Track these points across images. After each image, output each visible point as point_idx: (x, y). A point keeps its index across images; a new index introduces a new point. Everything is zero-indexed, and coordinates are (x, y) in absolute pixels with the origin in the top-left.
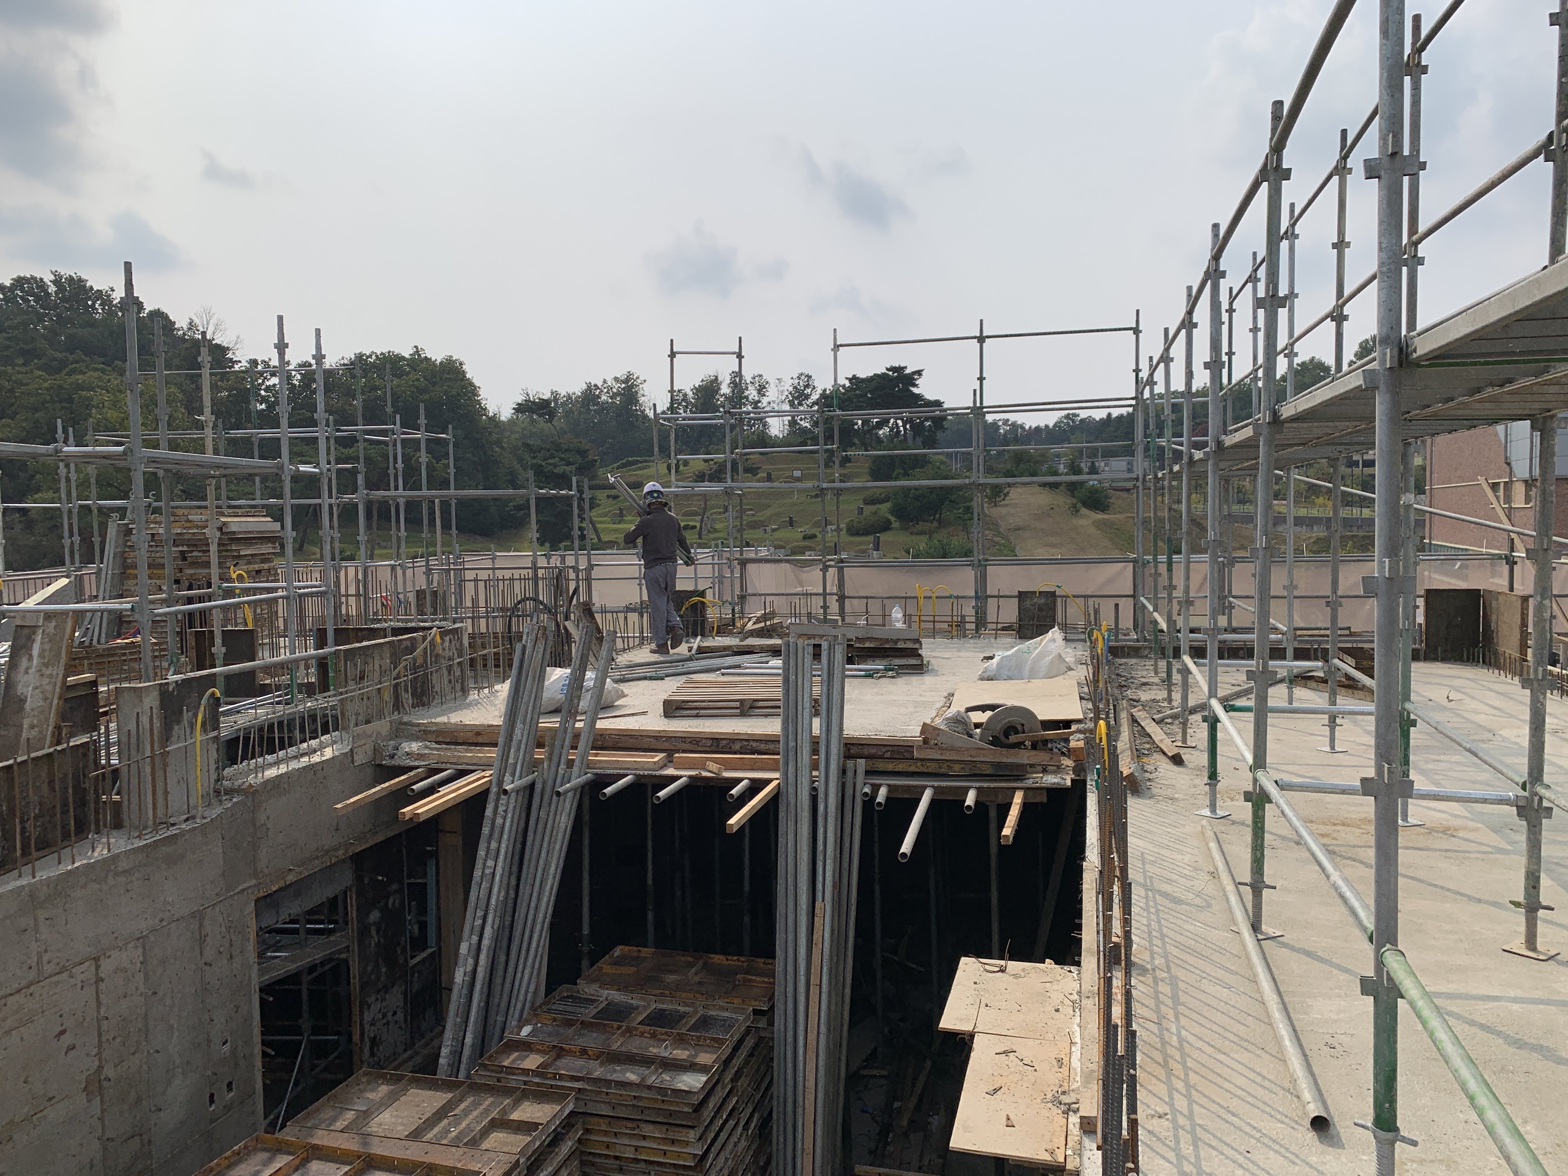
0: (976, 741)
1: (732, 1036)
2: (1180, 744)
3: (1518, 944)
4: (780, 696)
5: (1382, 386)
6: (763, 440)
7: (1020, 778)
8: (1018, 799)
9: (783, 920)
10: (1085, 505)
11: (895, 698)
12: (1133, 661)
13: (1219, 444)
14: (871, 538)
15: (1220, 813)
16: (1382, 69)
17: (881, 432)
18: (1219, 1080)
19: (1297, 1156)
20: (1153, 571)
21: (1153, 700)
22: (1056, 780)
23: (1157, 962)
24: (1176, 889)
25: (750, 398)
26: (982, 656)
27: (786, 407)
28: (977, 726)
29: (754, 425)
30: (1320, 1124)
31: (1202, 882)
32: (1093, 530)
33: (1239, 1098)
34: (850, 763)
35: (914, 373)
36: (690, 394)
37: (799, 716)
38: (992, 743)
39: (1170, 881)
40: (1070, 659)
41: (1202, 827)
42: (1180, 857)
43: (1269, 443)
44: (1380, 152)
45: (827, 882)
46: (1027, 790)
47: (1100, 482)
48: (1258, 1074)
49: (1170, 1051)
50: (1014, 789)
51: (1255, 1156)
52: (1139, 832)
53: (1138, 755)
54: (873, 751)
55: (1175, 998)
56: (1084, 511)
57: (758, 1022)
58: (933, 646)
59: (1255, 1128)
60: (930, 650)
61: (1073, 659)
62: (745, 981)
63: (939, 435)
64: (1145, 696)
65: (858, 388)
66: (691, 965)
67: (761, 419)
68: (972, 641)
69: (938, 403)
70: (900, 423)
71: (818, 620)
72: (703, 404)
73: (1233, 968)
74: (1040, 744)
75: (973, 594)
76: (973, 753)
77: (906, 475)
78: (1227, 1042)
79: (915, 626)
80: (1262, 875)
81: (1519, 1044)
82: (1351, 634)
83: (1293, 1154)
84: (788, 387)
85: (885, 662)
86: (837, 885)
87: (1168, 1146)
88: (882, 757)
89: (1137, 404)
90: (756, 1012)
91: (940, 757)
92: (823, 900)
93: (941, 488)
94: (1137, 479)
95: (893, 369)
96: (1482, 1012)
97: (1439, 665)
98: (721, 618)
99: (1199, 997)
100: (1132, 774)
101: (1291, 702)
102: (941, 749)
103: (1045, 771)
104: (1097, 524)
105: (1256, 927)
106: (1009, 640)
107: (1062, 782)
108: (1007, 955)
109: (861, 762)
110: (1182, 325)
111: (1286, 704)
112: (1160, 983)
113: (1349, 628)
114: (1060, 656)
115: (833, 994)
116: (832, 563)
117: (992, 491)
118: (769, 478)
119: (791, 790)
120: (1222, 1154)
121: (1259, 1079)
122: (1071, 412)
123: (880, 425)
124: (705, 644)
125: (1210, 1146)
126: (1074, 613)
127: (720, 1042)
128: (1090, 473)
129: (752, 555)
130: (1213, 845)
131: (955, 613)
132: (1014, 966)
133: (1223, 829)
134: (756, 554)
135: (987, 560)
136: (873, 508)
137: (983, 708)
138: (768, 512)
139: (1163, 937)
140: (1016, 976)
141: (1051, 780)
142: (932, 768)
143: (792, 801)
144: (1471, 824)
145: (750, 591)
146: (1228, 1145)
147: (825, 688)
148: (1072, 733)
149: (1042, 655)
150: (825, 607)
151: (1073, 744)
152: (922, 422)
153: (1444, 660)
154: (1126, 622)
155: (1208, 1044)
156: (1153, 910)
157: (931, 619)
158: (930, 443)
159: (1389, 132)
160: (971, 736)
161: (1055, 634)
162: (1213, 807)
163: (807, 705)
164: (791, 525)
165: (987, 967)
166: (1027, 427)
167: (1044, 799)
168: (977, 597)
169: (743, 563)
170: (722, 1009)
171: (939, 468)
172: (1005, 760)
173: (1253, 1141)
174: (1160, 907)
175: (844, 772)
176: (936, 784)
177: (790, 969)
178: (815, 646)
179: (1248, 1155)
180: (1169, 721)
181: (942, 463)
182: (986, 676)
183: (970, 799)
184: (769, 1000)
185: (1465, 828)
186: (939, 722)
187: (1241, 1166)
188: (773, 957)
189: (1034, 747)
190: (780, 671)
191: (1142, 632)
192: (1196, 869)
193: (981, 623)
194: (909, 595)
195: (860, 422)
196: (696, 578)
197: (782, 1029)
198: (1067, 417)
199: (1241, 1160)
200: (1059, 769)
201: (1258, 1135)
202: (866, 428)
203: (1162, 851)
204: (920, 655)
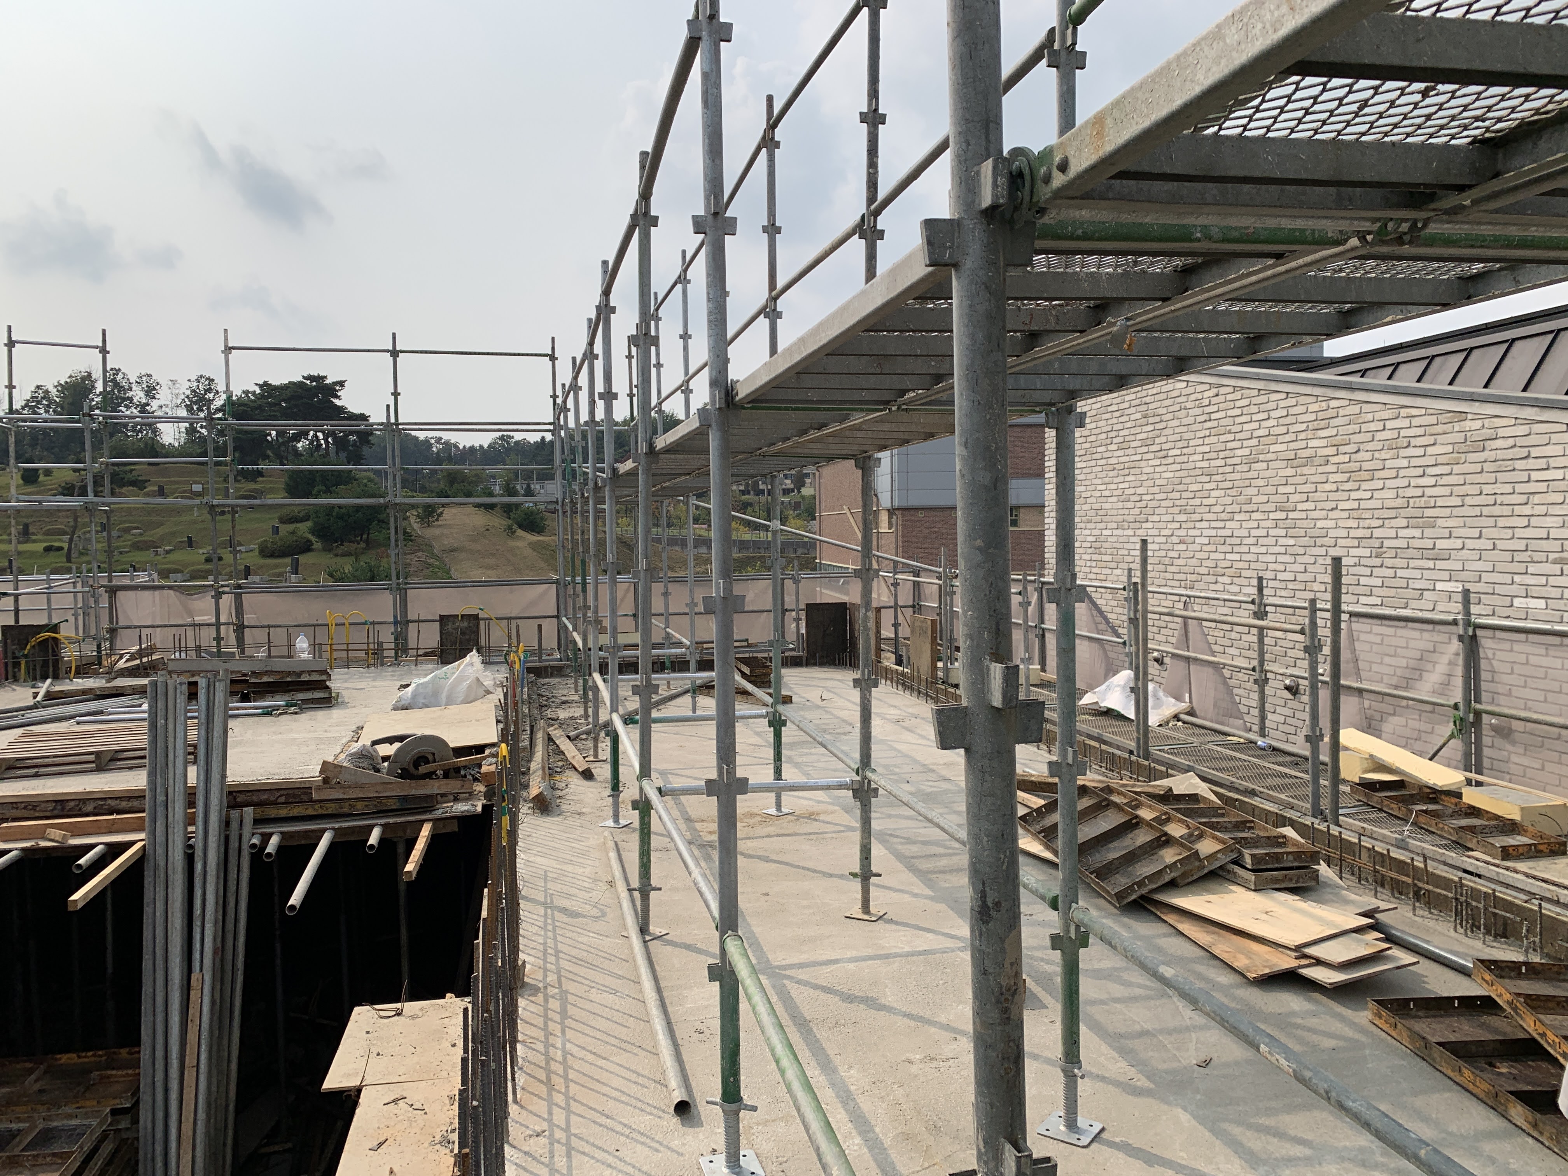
0: (384, 776)
1: (81, 1147)
2: (591, 758)
3: (856, 910)
4: (145, 744)
5: (714, 424)
6: (153, 448)
7: (430, 809)
8: (426, 831)
9: (150, 1001)
10: (521, 526)
11: (296, 736)
12: (557, 680)
13: (614, 471)
14: (288, 560)
15: (623, 822)
16: (704, 135)
17: (300, 445)
18: (597, 1086)
19: (661, 1144)
20: (572, 592)
21: (571, 718)
22: (466, 808)
23: (549, 979)
24: (574, 903)
25: (135, 400)
26: (399, 684)
27: (183, 413)
28: (385, 759)
29: (141, 431)
30: (683, 1108)
31: (600, 893)
32: (528, 552)
33: (615, 1099)
34: (235, 814)
35: (336, 383)
36: (54, 392)
37: (170, 765)
38: (400, 776)
39: (569, 896)
40: (488, 683)
41: (605, 838)
42: (582, 870)
43: (647, 471)
44: (706, 211)
45: (206, 949)
46: (435, 821)
47: (535, 504)
48: (634, 1072)
49: (554, 1066)
50: (423, 822)
51: (624, 1153)
52: (544, 850)
53: (551, 773)
54: (264, 797)
55: (564, 1013)
56: (520, 532)
57: (118, 1122)
58: (346, 677)
59: (625, 1125)
60: (339, 681)
61: (492, 683)
62: (102, 1077)
63: (366, 451)
64: (563, 714)
65: (270, 396)
66: (31, 1071)
67: (150, 425)
68: (390, 669)
69: (363, 417)
70: (320, 435)
71: (211, 654)
72: (72, 404)
73: (620, 973)
74: (452, 773)
75: (392, 620)
76: (379, 788)
77: (328, 492)
78: (609, 1047)
79: (326, 655)
80: (649, 879)
81: (849, 998)
82: (749, 646)
83: (658, 1142)
84: (184, 389)
85: (287, 697)
86: (220, 951)
87: (542, 1163)
88: (275, 803)
89: (555, 429)
90: (114, 1112)
91: (341, 796)
92: (201, 970)
93: (369, 507)
94: (557, 502)
95: (311, 378)
96: (824, 975)
97: (817, 669)
98: (81, 656)
99: (586, 1007)
100: (541, 793)
101: (694, 712)
102: (343, 787)
103: (456, 799)
104: (533, 546)
105: (643, 930)
106: (430, 666)
107: (473, 809)
108: (403, 997)
109: (249, 811)
110: (585, 356)
111: (691, 714)
112: (551, 1000)
113: (747, 640)
114: (478, 680)
115: (214, 1072)
116: (227, 589)
117: (424, 511)
118: (161, 492)
119: (160, 851)
120: (593, 1158)
121: (634, 1077)
122: (505, 433)
123: (297, 438)
124: (58, 688)
125: (584, 1153)
126: (497, 635)
127: (66, 1156)
128: (526, 495)
129: (127, 582)
130: (613, 855)
131: (371, 640)
132: (411, 1007)
133: (624, 837)
134: (132, 580)
135: (406, 584)
136: (291, 527)
137: (390, 740)
138: (159, 531)
139: (557, 952)
140: (413, 1017)
141: (461, 808)
142: (331, 808)
143: (162, 863)
144: (831, 808)
145: (121, 624)
146: (600, 1148)
147: (203, 733)
148: (484, 758)
149: (460, 679)
150: (218, 639)
151: (484, 769)
152: (346, 436)
153: (822, 664)
154: (550, 641)
155: (591, 1052)
156: (550, 927)
157: (345, 647)
158: (356, 458)
159: (711, 193)
160: (378, 770)
161: (473, 657)
162: (616, 817)
163: (180, 752)
164: (191, 546)
165: (382, 1013)
166: (461, 447)
167: (454, 827)
168: (396, 623)
169: (113, 591)
170: (70, 1117)
171: (366, 485)
172: (413, 792)
173: (622, 1139)
174: (557, 924)
175: (228, 824)
176: (337, 826)
177: (160, 1053)
178: (190, 684)
179: (617, 1154)
180: (584, 737)
181: (370, 480)
182: (400, 705)
183: (374, 838)
184: (133, 1095)
185: (825, 812)
186: (343, 760)
187: (610, 1166)
188: (137, 1042)
189: (446, 775)
190: (146, 715)
191: (565, 651)
192: (595, 881)
193: (401, 647)
194: (319, 622)
195: (274, 433)
196: (50, 610)
197: (149, 1126)
198: (502, 438)
199: (610, 1160)
200: (471, 796)
201: (627, 1131)
202: (280, 440)
203: (565, 867)
204: (328, 687)
